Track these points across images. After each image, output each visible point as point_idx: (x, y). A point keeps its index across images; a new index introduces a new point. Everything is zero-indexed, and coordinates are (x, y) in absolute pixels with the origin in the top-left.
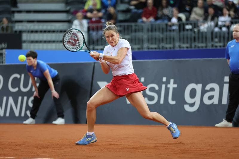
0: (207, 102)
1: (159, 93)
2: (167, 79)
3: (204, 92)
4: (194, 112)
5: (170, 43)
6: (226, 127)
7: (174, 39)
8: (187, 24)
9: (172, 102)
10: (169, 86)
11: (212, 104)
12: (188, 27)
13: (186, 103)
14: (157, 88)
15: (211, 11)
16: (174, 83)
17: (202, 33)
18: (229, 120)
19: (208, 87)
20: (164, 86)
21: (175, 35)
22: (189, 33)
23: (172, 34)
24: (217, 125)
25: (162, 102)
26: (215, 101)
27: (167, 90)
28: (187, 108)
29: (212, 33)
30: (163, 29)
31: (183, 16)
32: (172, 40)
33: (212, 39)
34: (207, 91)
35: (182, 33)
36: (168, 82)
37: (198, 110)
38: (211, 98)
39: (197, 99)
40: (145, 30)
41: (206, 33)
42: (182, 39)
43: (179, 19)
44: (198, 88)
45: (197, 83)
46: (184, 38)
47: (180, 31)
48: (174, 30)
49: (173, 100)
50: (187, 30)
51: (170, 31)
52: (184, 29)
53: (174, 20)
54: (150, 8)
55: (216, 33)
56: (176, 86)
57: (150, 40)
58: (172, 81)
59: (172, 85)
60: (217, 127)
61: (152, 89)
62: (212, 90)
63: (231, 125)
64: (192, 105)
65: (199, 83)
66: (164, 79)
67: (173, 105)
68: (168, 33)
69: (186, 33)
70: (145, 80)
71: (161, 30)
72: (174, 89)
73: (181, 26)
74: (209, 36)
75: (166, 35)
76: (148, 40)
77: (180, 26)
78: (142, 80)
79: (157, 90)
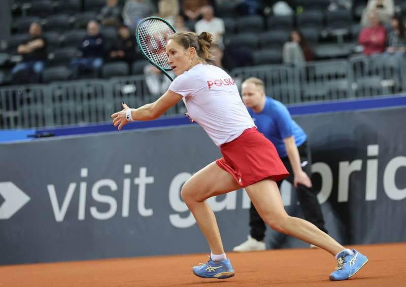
0: (213, 206)
1: (118, 196)
2: (133, 169)
6: (253, 251)
9: (145, 212)
10: (137, 181)
11: (225, 211)
13: (174, 212)
14: (113, 186)
16: (148, 175)
20: (127, 182)
24: (237, 249)
25: (125, 213)
27: (134, 189)
28: (176, 221)
36: (135, 174)
45: (191, 172)
49: (147, 207)
56: (151, 180)
58: (143, 171)
59: (144, 180)
60: (236, 252)
61: (104, 191)
63: (261, 246)
64: (185, 214)
66: (128, 169)
67: (147, 218)
70: (89, 173)
72: (148, 186)
78: (84, 173)
79: (115, 192)
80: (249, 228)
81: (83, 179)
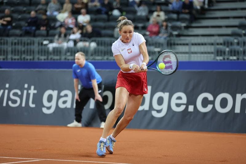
0: (61, 106)
1: (21, 97)
2: (28, 86)
3: (59, 97)
4: (51, 114)
5: (30, 55)
6: (76, 127)
7: (33, 52)
8: (45, 40)
9: (32, 105)
10: (30, 91)
11: (66, 108)
12: (46, 43)
13: (44, 107)
14: (19, 93)
15: (63, 30)
16: (35, 89)
18: (79, 121)
19: (62, 94)
20: (25, 92)
21: (35, 48)
23: (32, 47)
24: (69, 125)
25: (23, 105)
26: (68, 105)
27: (28, 95)
28: (45, 110)
33: (65, 54)
34: (62, 97)
35: (40, 47)
36: (29, 88)
37: (54, 112)
38: (65, 102)
39: (53, 103)
40: (10, 44)
42: (41, 53)
44: (55, 93)
45: (53, 90)
49: (33, 103)
50: (45, 45)
52: (42, 44)
56: (35, 92)
57: (14, 52)
58: (32, 87)
59: (32, 91)
60: (69, 127)
61: (15, 94)
62: (66, 95)
63: (80, 125)
64: (49, 108)
65: (56, 90)
66: (26, 86)
67: (33, 108)
68: (29, 46)
69: (43, 47)
70: (9, 86)
71: (23, 44)
72: (34, 94)
75: (27, 48)
76: (12, 52)
78: (7, 86)
79: (20, 95)
80: (75, 117)
81: (7, 89)
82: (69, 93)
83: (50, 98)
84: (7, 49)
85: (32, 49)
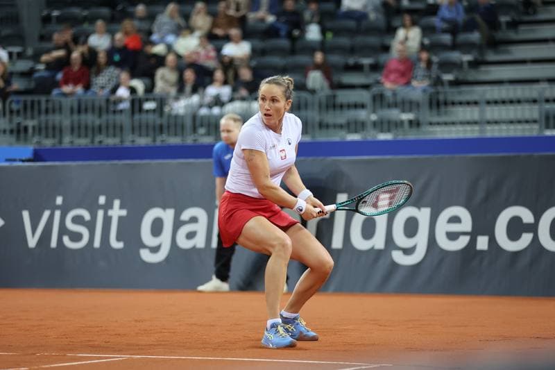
0: (184, 243)
1: (91, 226)
2: (107, 200)
3: (178, 224)
4: (159, 264)
5: (114, 136)
6: (217, 292)
7: (121, 128)
8: (147, 100)
9: (116, 245)
10: (110, 213)
11: (194, 249)
12: (149, 106)
13: (145, 247)
14: (87, 216)
15: (189, 75)
16: (122, 207)
17: (176, 117)
19: (186, 215)
20: (100, 213)
21: (124, 120)
22: (151, 117)
23: (118, 118)
24: (201, 288)
25: (97, 244)
26: (199, 241)
27: (107, 220)
28: (146, 255)
29: (194, 117)
30: (100, 109)
31: (139, 84)
32: (118, 130)
33: (194, 129)
34: (185, 223)
35: (137, 117)
36: (109, 206)
37: (167, 259)
38: (191, 235)
39: (165, 239)
40: (66, 111)
41: (183, 117)
42: (138, 129)
43: (133, 90)
44: (168, 216)
45: (164, 207)
46: (140, 127)
47: (133, 113)
48: (121, 111)
49: (118, 239)
50: (147, 111)
51: (115, 112)
52: (141, 110)
53: (123, 92)
54: (76, 68)
55: (203, 118)
56: (124, 213)
57: (76, 130)
58: (117, 203)
59: (117, 212)
60: (200, 292)
61: (78, 220)
62: (194, 220)
63: (225, 286)
64: (155, 250)
65: (170, 207)
66: (102, 200)
67: (118, 250)
68: (111, 117)
69: (144, 116)
70: (64, 201)
71: (97, 111)
72: (120, 218)
73: (136, 104)
74: (188, 123)
75: (107, 120)
76: (72, 129)
77: (133, 102)
78: (59, 200)
79: (88, 222)
81: (58, 207)
82: (200, 213)
83: (157, 228)
84: (61, 123)
85: (118, 123)
